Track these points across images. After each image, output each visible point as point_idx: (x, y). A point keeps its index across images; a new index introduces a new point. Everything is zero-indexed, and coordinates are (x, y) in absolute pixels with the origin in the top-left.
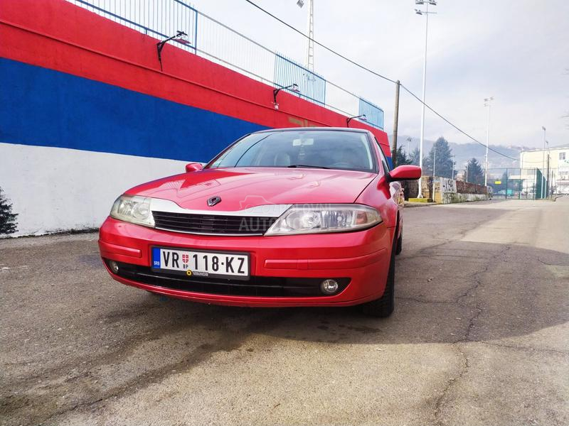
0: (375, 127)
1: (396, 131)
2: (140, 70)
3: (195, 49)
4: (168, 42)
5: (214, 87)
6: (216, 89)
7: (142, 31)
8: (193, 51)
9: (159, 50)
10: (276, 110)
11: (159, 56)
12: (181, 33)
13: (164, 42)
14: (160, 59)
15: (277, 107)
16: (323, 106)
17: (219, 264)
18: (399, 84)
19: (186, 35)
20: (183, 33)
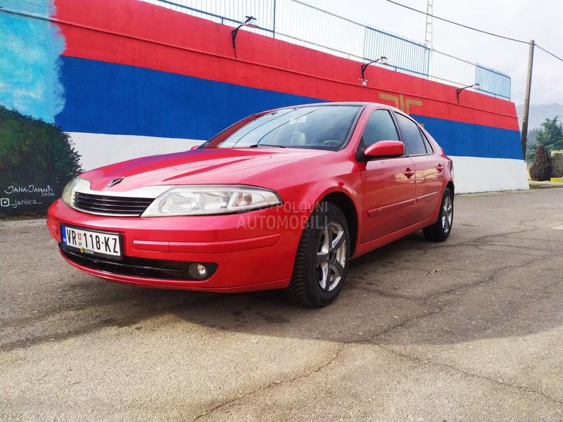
0: (497, 97)
1: (528, 100)
2: (214, 58)
3: (273, 32)
4: (241, 28)
5: (292, 69)
6: (293, 71)
7: (218, 21)
8: (270, 35)
9: (234, 38)
10: (364, 87)
11: (234, 43)
12: (250, 18)
13: (237, 29)
14: (234, 47)
15: (364, 84)
16: (426, 77)
17: (101, 243)
18: (533, 44)
19: (255, 19)
20: (252, 18)
